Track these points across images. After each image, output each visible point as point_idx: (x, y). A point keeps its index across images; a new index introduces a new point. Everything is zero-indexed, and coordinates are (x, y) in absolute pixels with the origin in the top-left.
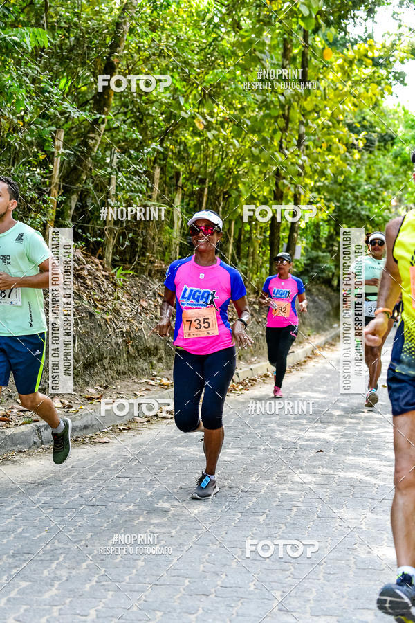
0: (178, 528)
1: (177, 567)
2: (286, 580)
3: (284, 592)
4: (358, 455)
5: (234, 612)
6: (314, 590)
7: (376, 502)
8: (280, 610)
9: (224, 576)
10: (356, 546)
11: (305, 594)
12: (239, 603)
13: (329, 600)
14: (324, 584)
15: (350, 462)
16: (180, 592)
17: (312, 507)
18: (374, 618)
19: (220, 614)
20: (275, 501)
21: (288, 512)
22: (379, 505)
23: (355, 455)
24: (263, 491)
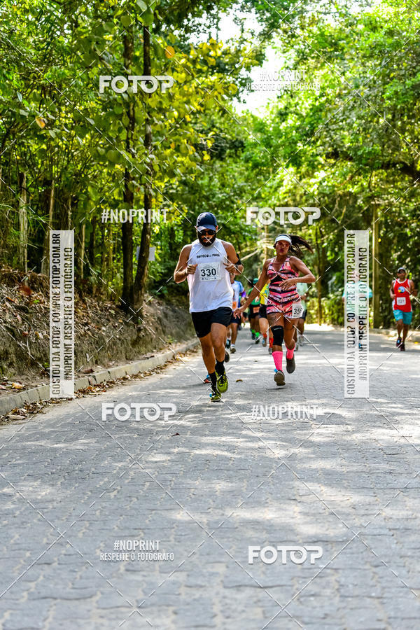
0: (23, 509)
1: (18, 542)
4: (215, 436)
5: (78, 576)
7: (231, 472)
8: (127, 570)
9: (68, 546)
10: (209, 510)
12: (84, 568)
14: (175, 545)
15: (206, 441)
16: (20, 563)
17: (166, 481)
18: (226, 569)
19: (62, 579)
20: (127, 479)
21: (141, 487)
22: (235, 474)
23: (212, 436)
24: (115, 472)
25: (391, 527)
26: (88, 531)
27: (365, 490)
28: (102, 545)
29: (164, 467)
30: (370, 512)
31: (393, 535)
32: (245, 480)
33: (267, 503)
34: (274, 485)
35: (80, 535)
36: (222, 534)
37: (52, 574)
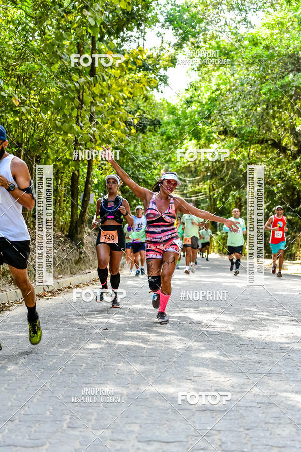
2: (75, 408)
3: (72, 416)
4: (134, 331)
5: (33, 431)
6: (95, 413)
7: (145, 358)
8: (68, 427)
9: (26, 408)
10: (129, 385)
11: (89, 417)
12: (37, 425)
13: (106, 419)
14: (104, 410)
15: (127, 335)
17: (97, 362)
18: (140, 428)
19: (21, 432)
21: (79, 366)
22: (147, 359)
23: (131, 331)
24: (61, 355)
25: (259, 402)
26: (40, 397)
27: (241, 374)
28: (51, 408)
29: (96, 353)
30: (244, 390)
31: (260, 407)
32: (154, 364)
33: (170, 381)
34: (175, 368)
35: (35, 400)
36: (137, 403)
37: (14, 429)
